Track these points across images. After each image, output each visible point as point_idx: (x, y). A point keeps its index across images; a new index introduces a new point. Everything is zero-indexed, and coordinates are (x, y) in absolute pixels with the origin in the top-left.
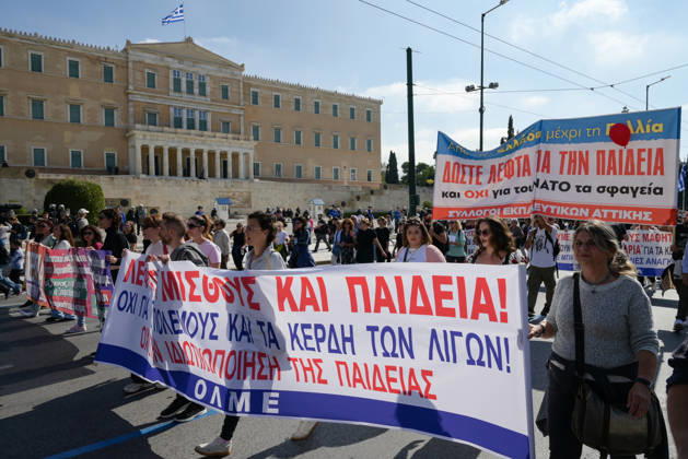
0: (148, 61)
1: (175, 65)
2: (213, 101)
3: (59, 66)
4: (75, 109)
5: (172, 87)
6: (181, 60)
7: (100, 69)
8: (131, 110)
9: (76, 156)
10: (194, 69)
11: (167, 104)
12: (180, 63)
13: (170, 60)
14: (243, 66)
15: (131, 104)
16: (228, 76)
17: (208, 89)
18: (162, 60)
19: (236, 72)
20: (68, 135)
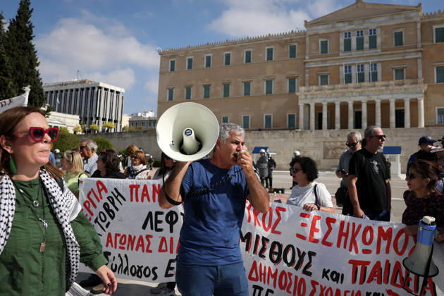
0: (320, 32)
1: (346, 27)
2: (383, 50)
3: (261, 55)
4: (269, 83)
5: (342, 48)
6: (350, 22)
7: (287, 49)
8: (307, 75)
9: (268, 118)
10: (365, 26)
11: (337, 64)
12: (350, 25)
13: (341, 24)
14: (420, 5)
15: (307, 71)
16: (403, 21)
17: (379, 40)
18: (333, 27)
19: (412, 14)
20: (264, 103)
